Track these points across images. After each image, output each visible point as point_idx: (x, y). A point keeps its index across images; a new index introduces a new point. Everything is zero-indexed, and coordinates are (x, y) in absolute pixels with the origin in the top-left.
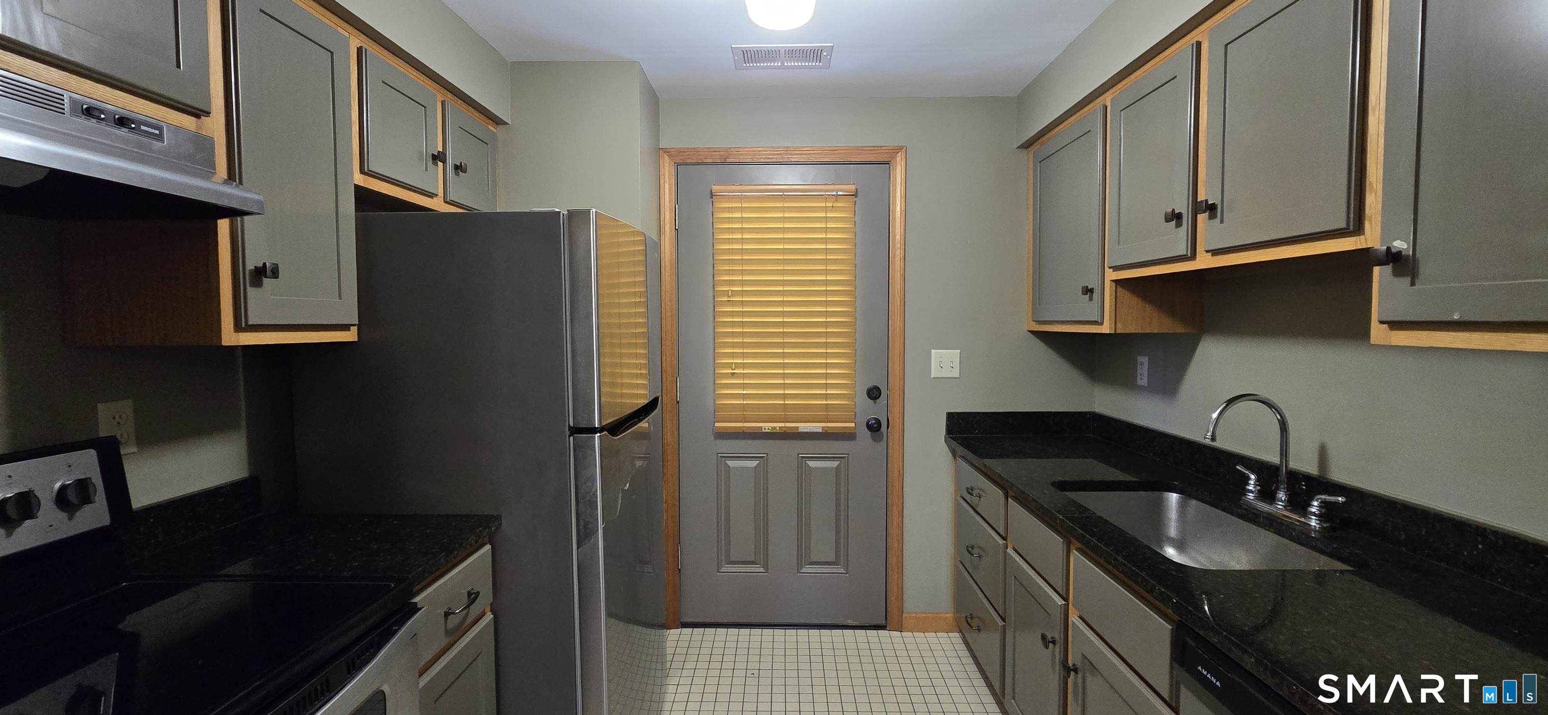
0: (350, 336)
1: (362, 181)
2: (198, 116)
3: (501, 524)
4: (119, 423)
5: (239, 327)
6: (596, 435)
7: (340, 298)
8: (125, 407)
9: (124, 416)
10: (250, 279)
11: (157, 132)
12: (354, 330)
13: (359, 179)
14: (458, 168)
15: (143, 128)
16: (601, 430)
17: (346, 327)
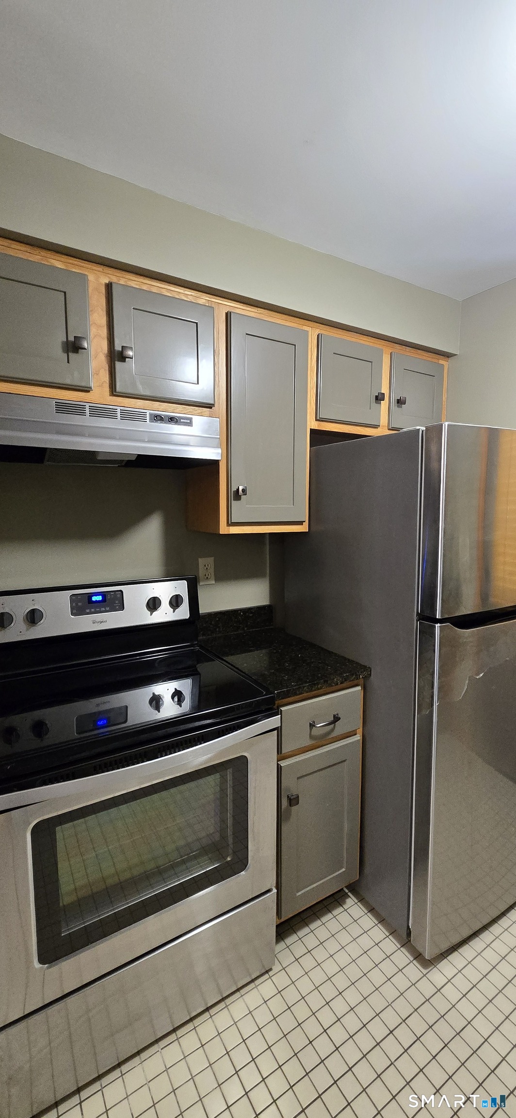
0: (304, 528)
1: (317, 426)
2: (211, 408)
3: (370, 675)
4: (207, 568)
5: (230, 524)
6: (436, 625)
7: (293, 505)
8: (210, 561)
9: (209, 565)
10: (233, 497)
11: (189, 421)
12: (306, 524)
13: (315, 425)
14: (400, 402)
15: (182, 420)
16: (440, 621)
17: (300, 523)
